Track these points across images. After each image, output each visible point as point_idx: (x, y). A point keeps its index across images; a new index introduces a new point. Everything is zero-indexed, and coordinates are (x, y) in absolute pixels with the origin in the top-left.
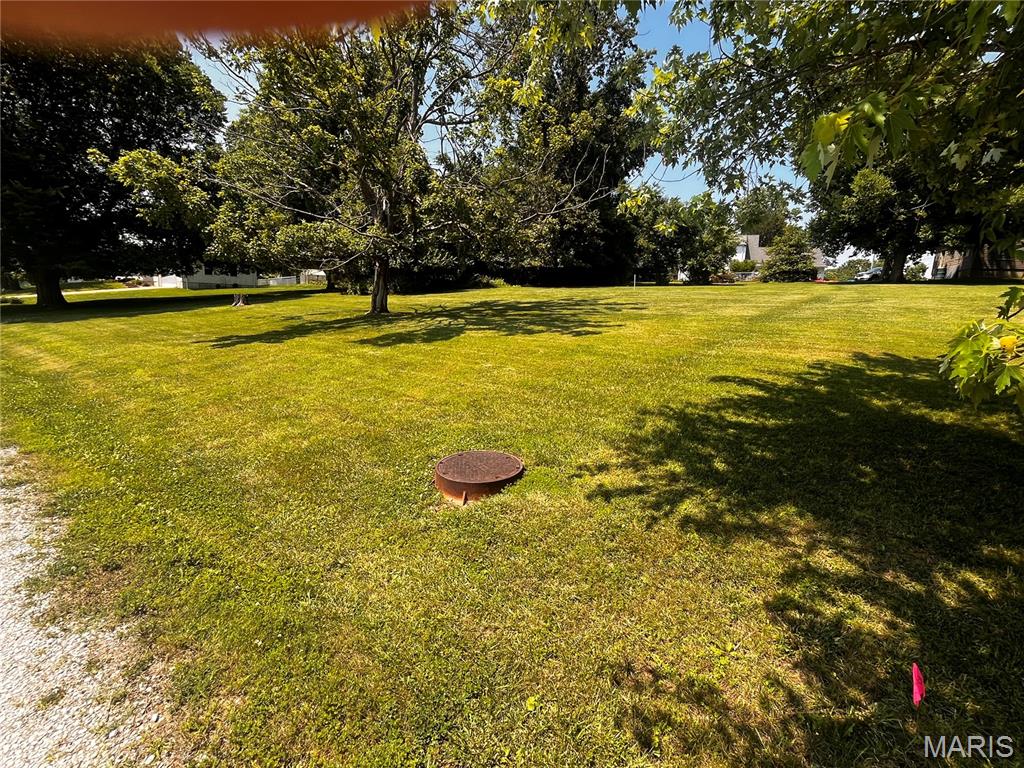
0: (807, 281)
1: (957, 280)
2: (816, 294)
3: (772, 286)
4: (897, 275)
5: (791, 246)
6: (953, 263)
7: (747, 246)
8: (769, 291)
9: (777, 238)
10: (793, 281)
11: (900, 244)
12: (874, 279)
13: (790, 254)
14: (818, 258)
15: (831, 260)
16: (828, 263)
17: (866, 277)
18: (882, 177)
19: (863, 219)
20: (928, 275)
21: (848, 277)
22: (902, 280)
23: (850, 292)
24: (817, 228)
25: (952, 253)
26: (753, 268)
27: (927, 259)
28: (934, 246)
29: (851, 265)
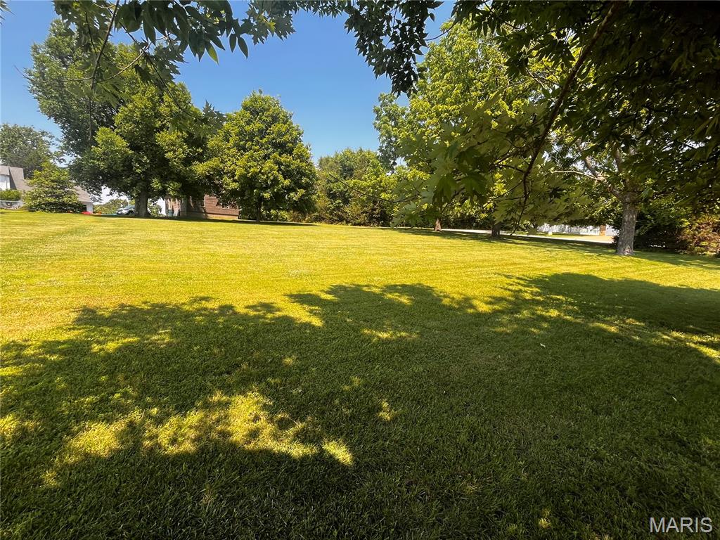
0: (74, 212)
1: (180, 218)
2: (77, 225)
3: (39, 214)
4: (144, 212)
5: (53, 181)
6: (176, 206)
7: (10, 176)
8: (25, 221)
9: (37, 173)
10: (61, 212)
11: (141, 189)
12: (130, 214)
13: (53, 188)
14: (83, 195)
15: (97, 197)
16: (95, 200)
17: (124, 212)
18: (118, 137)
19: (110, 167)
20: (164, 213)
21: (110, 212)
22: (148, 216)
23: (109, 224)
24: (76, 170)
25: (174, 200)
26: (18, 198)
27: (161, 202)
28: (163, 193)
29: (114, 203)
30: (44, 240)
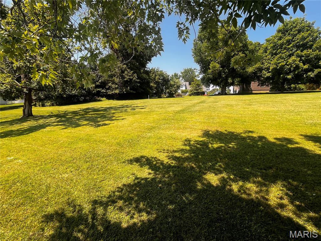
0: (202, 95)
1: (239, 94)
2: (202, 100)
3: (192, 97)
4: (224, 93)
5: (196, 85)
6: (237, 89)
7: (186, 85)
8: (189, 99)
9: (192, 83)
10: (198, 95)
11: (224, 84)
12: (219, 94)
13: (196, 87)
14: (204, 89)
15: (208, 89)
17: (217, 93)
19: (213, 77)
20: (232, 92)
21: (212, 94)
22: (226, 94)
23: (213, 98)
24: (203, 79)
25: (237, 86)
26: (187, 92)
27: (231, 88)
28: (232, 84)
29: (214, 90)
30: (194, 105)
